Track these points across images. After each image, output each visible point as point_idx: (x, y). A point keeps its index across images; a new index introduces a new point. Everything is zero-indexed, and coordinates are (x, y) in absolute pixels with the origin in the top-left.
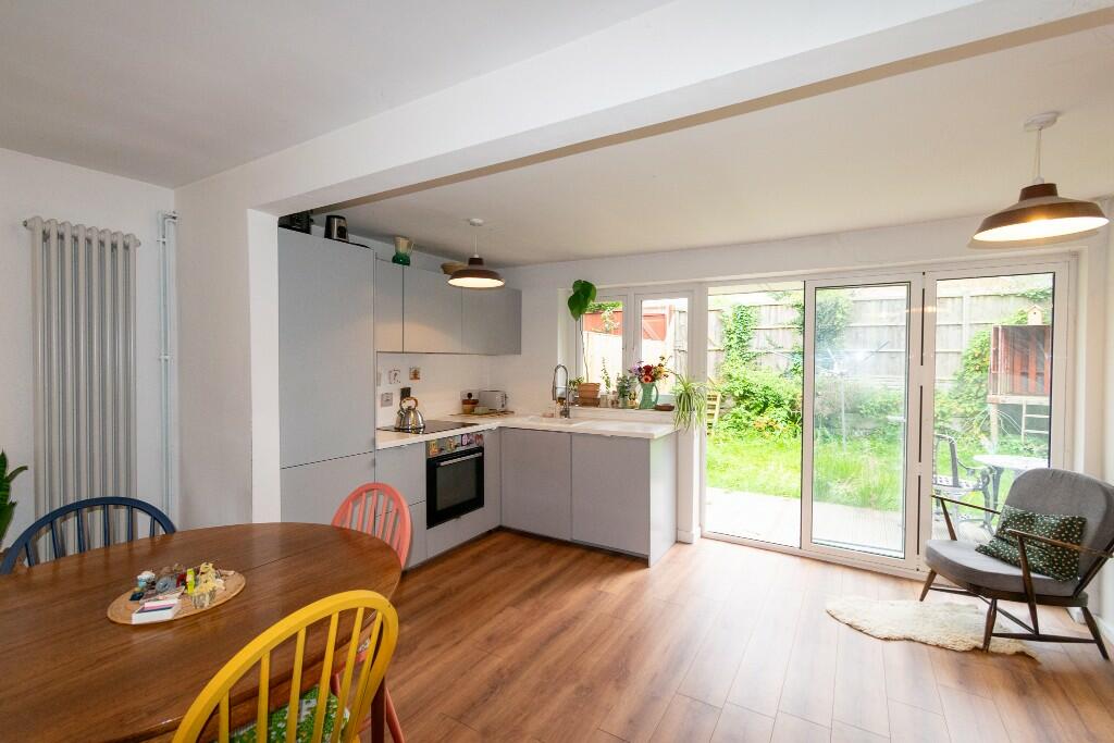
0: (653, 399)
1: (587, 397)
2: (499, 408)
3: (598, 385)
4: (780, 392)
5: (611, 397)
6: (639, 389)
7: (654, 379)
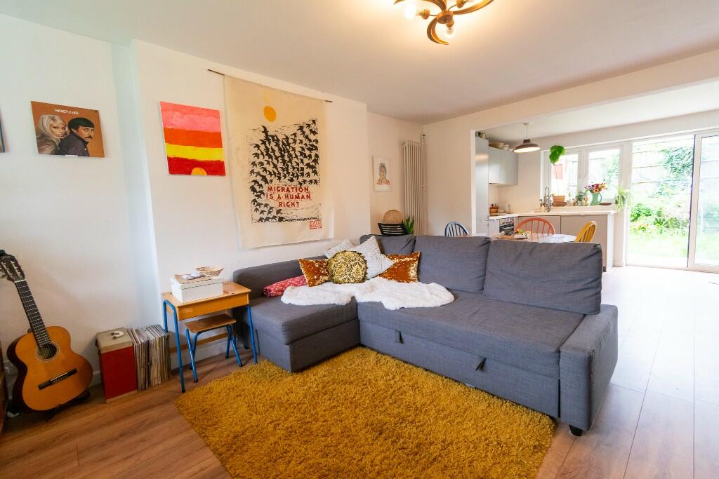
0: (599, 200)
1: (560, 202)
2: (508, 211)
3: (564, 196)
4: (649, 207)
5: (572, 202)
6: (590, 196)
7: (600, 190)
